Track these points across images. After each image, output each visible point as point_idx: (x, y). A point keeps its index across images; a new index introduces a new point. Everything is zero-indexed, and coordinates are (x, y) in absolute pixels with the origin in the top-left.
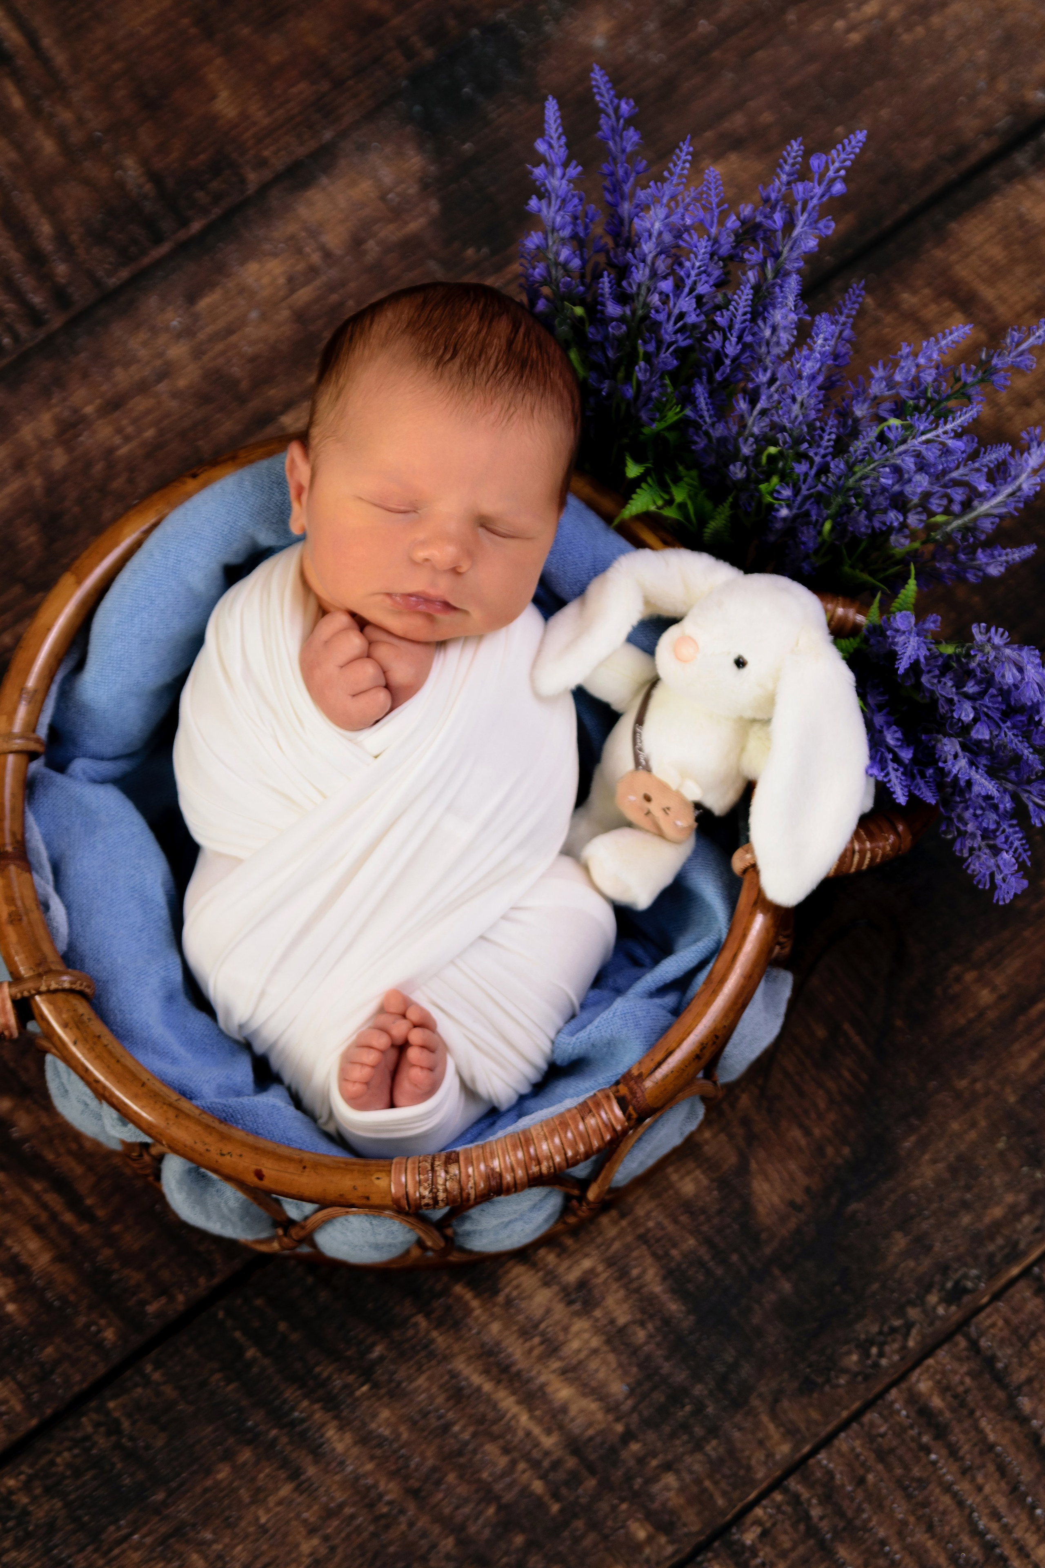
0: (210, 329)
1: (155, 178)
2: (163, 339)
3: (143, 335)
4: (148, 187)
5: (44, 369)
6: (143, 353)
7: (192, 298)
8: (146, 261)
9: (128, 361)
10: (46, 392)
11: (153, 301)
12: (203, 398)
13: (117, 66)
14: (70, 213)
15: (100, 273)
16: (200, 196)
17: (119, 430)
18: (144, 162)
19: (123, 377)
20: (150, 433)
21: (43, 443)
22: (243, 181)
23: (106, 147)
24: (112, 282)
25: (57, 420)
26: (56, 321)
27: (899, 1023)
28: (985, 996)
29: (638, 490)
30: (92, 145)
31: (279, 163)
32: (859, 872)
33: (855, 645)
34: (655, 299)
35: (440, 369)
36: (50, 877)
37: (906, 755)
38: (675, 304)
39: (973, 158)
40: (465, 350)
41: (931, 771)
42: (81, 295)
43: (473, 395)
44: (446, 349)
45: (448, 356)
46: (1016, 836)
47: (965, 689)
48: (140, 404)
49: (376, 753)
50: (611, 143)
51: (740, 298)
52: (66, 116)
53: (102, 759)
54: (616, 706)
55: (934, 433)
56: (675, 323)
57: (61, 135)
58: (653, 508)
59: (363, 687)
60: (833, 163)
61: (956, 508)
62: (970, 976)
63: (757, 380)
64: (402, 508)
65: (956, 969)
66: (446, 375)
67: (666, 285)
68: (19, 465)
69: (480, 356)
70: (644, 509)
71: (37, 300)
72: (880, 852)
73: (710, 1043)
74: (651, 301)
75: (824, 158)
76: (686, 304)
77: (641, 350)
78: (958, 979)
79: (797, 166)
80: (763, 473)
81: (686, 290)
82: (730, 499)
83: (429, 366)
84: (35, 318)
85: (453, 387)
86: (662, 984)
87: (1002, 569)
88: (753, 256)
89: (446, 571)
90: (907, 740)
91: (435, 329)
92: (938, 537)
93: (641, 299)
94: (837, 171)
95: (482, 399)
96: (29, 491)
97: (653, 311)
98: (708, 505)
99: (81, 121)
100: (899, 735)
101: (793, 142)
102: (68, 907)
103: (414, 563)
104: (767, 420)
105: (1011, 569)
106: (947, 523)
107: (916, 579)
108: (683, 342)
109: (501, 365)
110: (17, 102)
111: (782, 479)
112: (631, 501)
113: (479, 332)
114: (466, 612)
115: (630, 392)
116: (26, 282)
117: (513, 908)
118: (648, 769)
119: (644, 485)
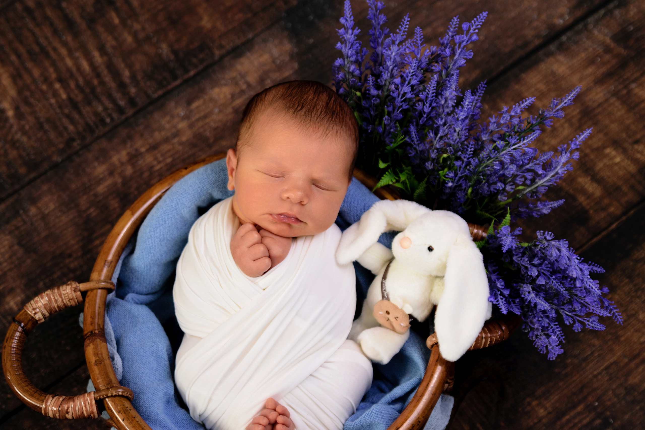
0: (197, 116)
1: (175, 52)
2: (176, 120)
3: (168, 118)
4: (172, 57)
5: (124, 132)
6: (167, 126)
7: (189, 103)
8: (170, 87)
9: (160, 129)
10: (124, 142)
11: (172, 104)
12: (193, 145)
13: (160, 7)
14: (137, 66)
15: (150, 92)
16: (195, 60)
17: (156, 159)
18: (171, 46)
19: (158, 136)
20: (169, 160)
21: (122, 164)
22: (213, 54)
23: (155, 40)
24: (155, 96)
25: (128, 154)
26: (130, 112)
27: (502, 424)
28: (542, 412)
29: (384, 175)
30: (148, 39)
31: (229, 47)
32: (484, 348)
33: (483, 244)
34: (393, 87)
35: (295, 114)
36: (116, 346)
37: (506, 292)
38: (401, 90)
39: (531, 47)
40: (307, 106)
41: (518, 300)
42: (141, 101)
43: (310, 125)
44: (298, 105)
45: (299, 108)
46: (558, 329)
47: (533, 262)
48: (165, 147)
49: (264, 288)
50: (373, 21)
51: (431, 86)
52: (137, 27)
53: (141, 294)
54: (374, 272)
55: (519, 145)
56: (401, 98)
57: (135, 35)
58: (391, 183)
59: (258, 257)
60: (473, 26)
61: (528, 182)
62: (534, 403)
63: (438, 123)
64: (277, 175)
65: (528, 399)
66: (298, 116)
67: (398, 80)
68: (111, 173)
69: (314, 109)
70: (387, 183)
71: (122, 103)
72: (495, 339)
73: (416, 425)
74: (391, 88)
75: (468, 24)
76: (407, 89)
77: (386, 110)
78: (529, 404)
79: (457, 29)
80: (440, 166)
81: (407, 83)
82: (426, 179)
83: (291, 112)
84: (121, 110)
85: (301, 121)
86: (394, 399)
87: (549, 211)
88: (437, 67)
89: (297, 203)
90: (507, 286)
91: (294, 97)
92: (520, 197)
93: (386, 87)
94: (475, 30)
95: (314, 126)
96: (115, 184)
97: (391, 93)
98: (416, 182)
99: (143, 29)
100: (503, 283)
101: (454, 18)
102: (123, 360)
103: (282, 200)
104: (443, 142)
105: (553, 210)
106: (524, 190)
107: (510, 214)
108: (405, 107)
109: (323, 113)
110: (117, 21)
111: (449, 169)
112: (381, 180)
113: (313, 99)
114: (306, 223)
115: (381, 130)
116: (117, 95)
117: (325, 362)
118: (388, 299)
119: (387, 173)
